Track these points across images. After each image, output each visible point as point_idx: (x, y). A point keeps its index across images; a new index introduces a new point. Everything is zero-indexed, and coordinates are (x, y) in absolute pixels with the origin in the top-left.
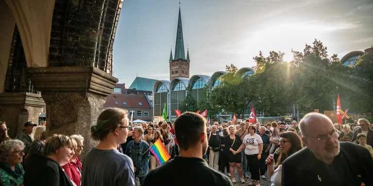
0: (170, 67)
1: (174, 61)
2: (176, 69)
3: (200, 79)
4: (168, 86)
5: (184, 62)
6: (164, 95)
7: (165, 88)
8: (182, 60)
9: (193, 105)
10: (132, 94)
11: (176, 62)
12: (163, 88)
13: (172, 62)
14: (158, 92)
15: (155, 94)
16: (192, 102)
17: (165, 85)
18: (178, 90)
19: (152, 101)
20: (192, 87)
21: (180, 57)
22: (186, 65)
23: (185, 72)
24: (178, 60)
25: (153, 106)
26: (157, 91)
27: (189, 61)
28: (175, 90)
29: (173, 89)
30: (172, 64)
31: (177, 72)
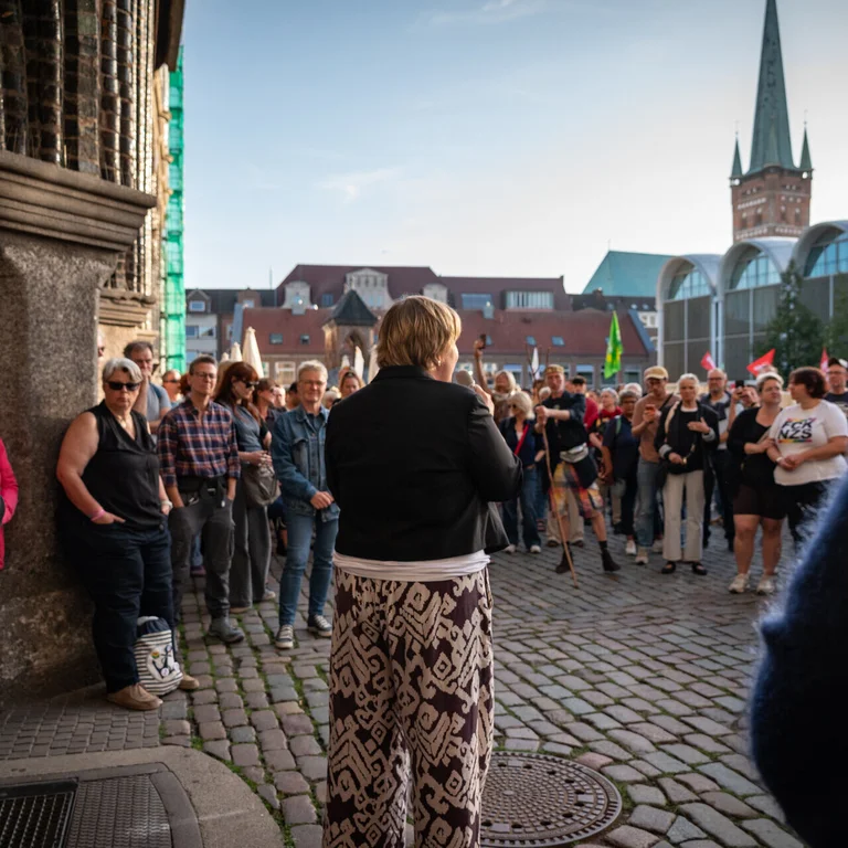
0: (735, 201)
1: (749, 177)
2: (757, 206)
3: (841, 237)
4: (715, 277)
5: (788, 179)
6: (700, 306)
7: (703, 282)
8: (780, 170)
9: (805, 336)
10: (590, 311)
11: (757, 182)
12: (695, 282)
13: (743, 185)
14: (679, 296)
15: (667, 309)
16: (805, 329)
17: (702, 271)
18: (752, 285)
19: (654, 332)
20: (808, 270)
21: (774, 161)
22: (798, 189)
23: (792, 218)
24: (762, 174)
25: (659, 349)
26: (672, 292)
27: (810, 171)
28: (742, 285)
29: (733, 282)
30: (740, 191)
31: (759, 220)
